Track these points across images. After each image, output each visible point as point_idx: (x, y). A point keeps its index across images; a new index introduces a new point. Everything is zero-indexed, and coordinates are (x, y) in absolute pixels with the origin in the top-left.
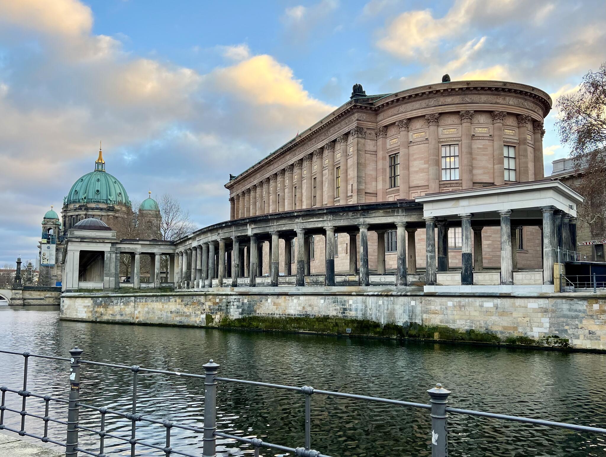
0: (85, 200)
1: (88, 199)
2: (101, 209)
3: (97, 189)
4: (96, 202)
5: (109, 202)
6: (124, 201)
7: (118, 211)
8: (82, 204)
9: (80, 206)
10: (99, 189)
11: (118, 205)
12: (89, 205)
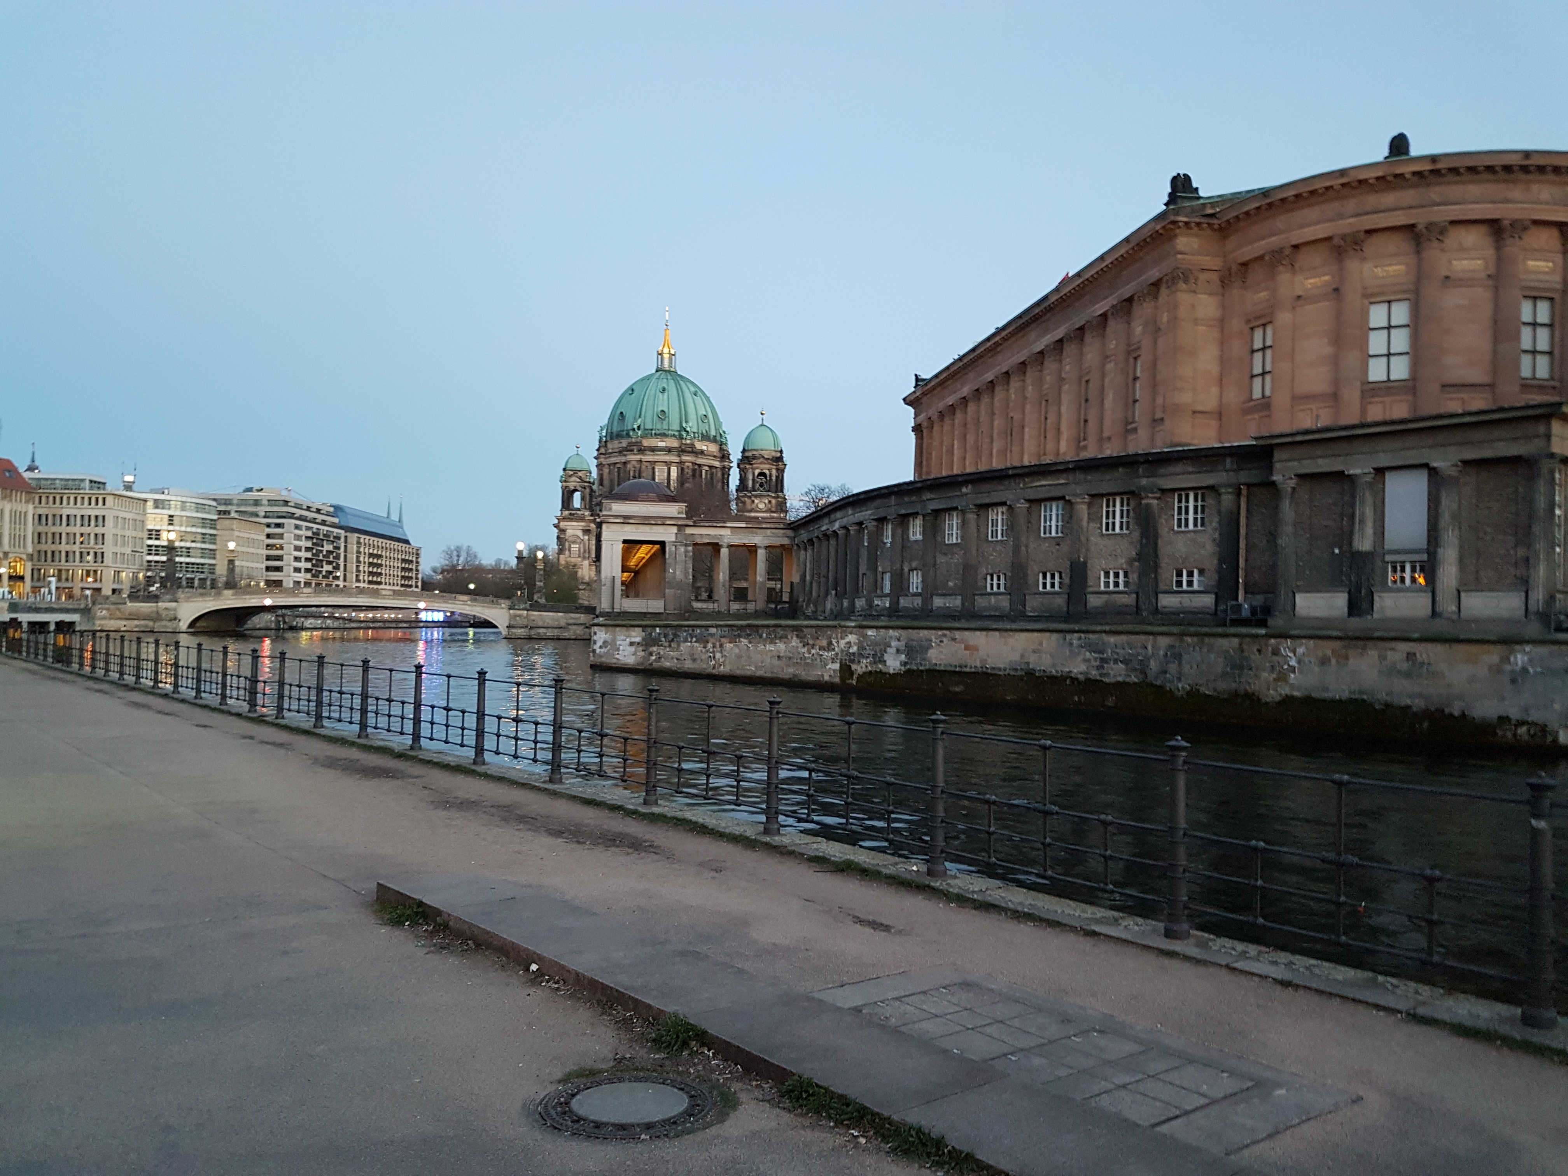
0: (640, 433)
1: (645, 429)
2: (669, 450)
3: (660, 409)
4: (659, 435)
5: (684, 434)
6: (713, 433)
7: (702, 452)
8: (633, 440)
9: (631, 444)
10: (666, 409)
11: (702, 441)
12: (646, 443)
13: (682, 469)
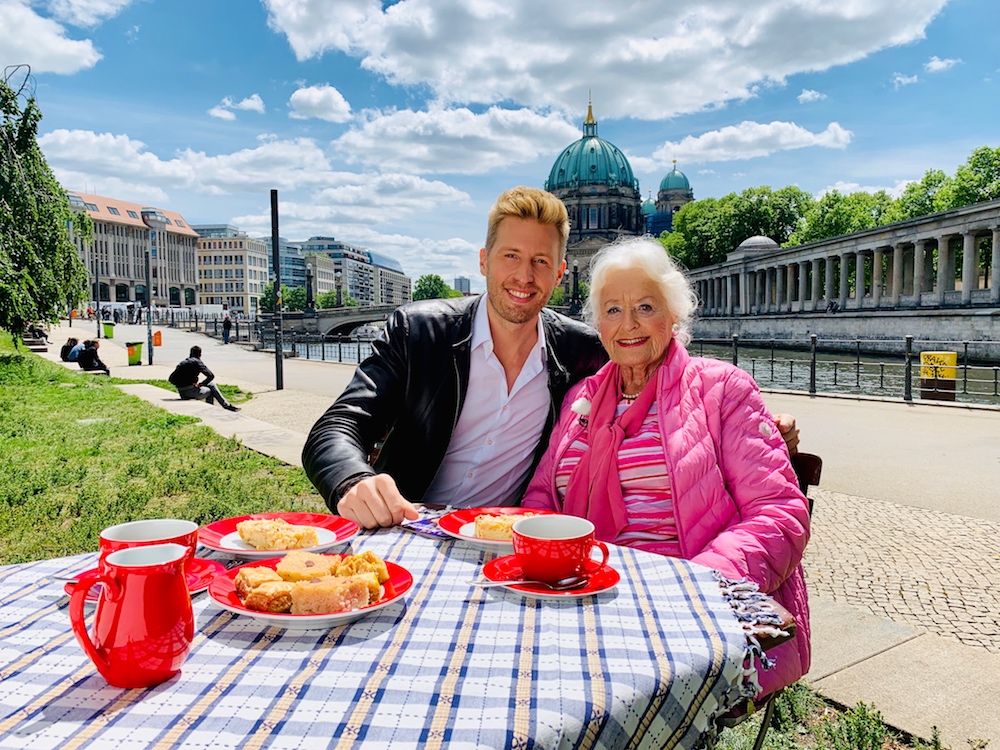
0: (577, 183)
1: (580, 180)
2: (600, 195)
3: (591, 164)
4: (591, 184)
5: (610, 181)
6: (629, 181)
7: (623, 195)
8: (573, 189)
9: (570, 192)
10: (595, 164)
11: (622, 186)
12: (582, 190)
13: (610, 208)
